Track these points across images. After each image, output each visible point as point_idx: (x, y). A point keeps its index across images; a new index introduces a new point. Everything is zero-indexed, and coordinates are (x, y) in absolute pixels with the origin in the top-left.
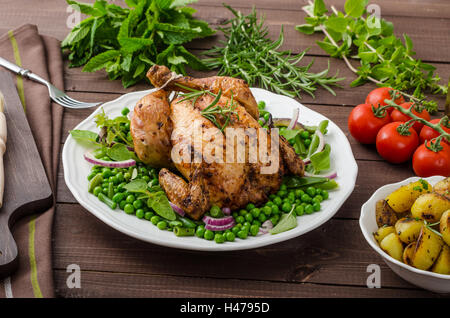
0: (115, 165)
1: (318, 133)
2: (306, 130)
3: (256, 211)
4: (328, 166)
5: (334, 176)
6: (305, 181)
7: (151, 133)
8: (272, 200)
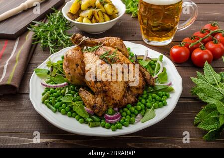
0: (56, 87)
1: (159, 61)
2: (152, 60)
3: (133, 109)
4: (167, 80)
5: (170, 84)
6: (156, 88)
7: (73, 70)
8: (140, 101)
